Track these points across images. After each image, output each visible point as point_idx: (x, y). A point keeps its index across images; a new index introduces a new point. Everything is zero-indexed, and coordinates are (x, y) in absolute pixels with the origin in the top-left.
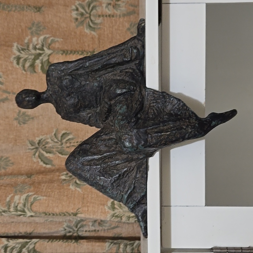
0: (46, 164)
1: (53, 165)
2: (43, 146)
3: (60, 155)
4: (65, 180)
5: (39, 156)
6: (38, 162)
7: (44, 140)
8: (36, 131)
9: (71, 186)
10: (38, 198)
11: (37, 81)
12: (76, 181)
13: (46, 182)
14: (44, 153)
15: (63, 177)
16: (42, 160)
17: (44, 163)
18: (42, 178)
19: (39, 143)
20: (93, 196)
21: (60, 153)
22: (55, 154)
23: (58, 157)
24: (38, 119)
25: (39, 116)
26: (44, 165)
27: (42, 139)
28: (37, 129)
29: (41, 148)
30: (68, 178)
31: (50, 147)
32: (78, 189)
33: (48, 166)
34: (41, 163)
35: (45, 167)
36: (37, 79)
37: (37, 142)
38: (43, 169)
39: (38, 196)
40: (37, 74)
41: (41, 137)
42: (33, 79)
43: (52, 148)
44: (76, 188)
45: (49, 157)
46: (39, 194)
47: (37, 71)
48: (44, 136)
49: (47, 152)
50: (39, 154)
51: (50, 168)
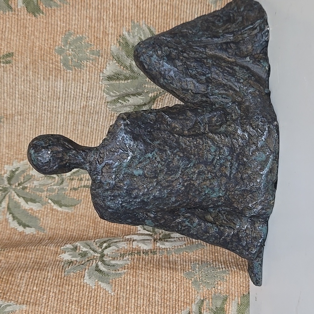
0: (25, 226)
1: (39, 228)
2: (19, 185)
3: (55, 207)
4: (71, 263)
5: (9, 208)
6: (6, 220)
7: (23, 172)
8: (4, 150)
9: (86, 277)
10: (8, 309)
11: (13, 29)
12: (97, 266)
13: (25, 268)
14: (21, 201)
15: (66, 257)
16: (14, 218)
17: (20, 223)
18: (17, 257)
19: (9, 179)
20: (140, 302)
21: (55, 202)
22: (44, 204)
23: (52, 210)
24: (11, 121)
25: (13, 116)
26: (21, 229)
27: (17, 169)
28: (6, 147)
29: (14, 190)
30: (78, 259)
31: (35, 189)
32: (103, 285)
33: (28, 231)
34: (14, 224)
35: (20, 233)
36: (13, 24)
38: (17, 237)
39: (6, 303)
40: (13, 12)
41: (16, 165)
42: (5, 25)
43: (38, 190)
44: (100, 283)
45: (32, 209)
46: (11, 298)
47: (13, 6)
48: (22, 162)
49: (27, 200)
50: (9, 203)
51: (33, 236)
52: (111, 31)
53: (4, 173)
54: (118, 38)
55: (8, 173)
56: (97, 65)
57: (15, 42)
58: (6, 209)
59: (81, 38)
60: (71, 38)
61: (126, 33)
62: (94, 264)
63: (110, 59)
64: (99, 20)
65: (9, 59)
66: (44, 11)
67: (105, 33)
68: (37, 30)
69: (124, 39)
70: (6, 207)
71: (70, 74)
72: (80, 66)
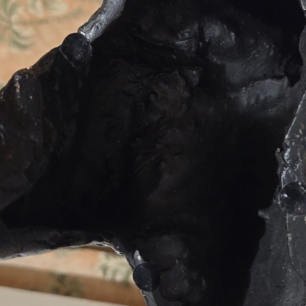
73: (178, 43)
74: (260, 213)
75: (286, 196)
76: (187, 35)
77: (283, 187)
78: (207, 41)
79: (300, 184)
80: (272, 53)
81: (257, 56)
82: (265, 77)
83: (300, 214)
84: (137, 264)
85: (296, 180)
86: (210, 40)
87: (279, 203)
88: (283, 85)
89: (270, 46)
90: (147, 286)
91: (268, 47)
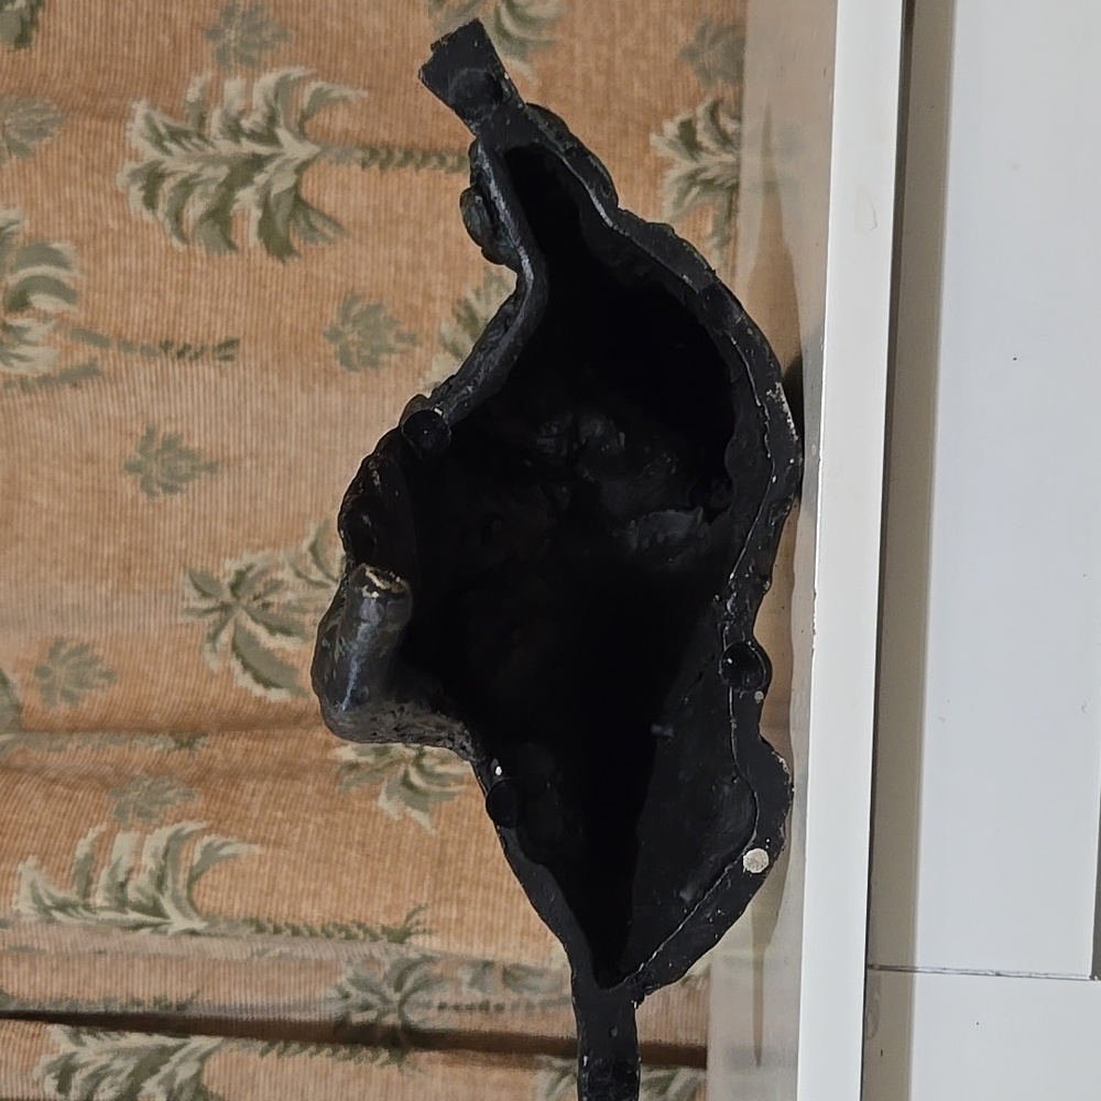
0: (267, 684)
1: (299, 692)
2: (255, 598)
4: (353, 766)
5: (234, 647)
6: (229, 671)
7: (263, 572)
8: (224, 528)
9: (383, 797)
10: (226, 851)
11: (239, 289)
12: (406, 775)
13: (261, 774)
14: (261, 632)
15: (347, 754)
16: (246, 666)
17: (258, 679)
18: (247, 751)
19: (234, 587)
22: (309, 638)
24: (237, 471)
25: (240, 459)
26: (258, 690)
27: (250, 568)
28: (228, 521)
29: (246, 609)
30: (370, 759)
31: (288, 607)
32: (415, 814)
33: (276, 696)
34: (245, 681)
35: (259, 700)
36: (240, 279)
37: (226, 581)
38: (250, 709)
39: (223, 840)
40: (240, 255)
41: (247, 558)
42: (222, 281)
43: (295, 609)
44: (409, 809)
45: (283, 650)
46: (232, 830)
47: (238, 242)
48: (261, 553)
49: (272, 630)
50: (235, 635)
51: (285, 706)
52: (438, 291)
53: (225, 576)
54: (456, 306)
55: (233, 574)
56: (410, 362)
57: (243, 317)
58: (230, 647)
59: (379, 307)
60: (356, 309)
61: (471, 297)
62: (401, 772)
63: (438, 352)
64: (416, 267)
65: (229, 352)
66: (302, 252)
67: (428, 297)
68: (288, 292)
69: (468, 308)
70: (230, 643)
71: (356, 379)
72: (375, 364)
73: (540, 441)
74: (656, 729)
75: (730, 661)
76: (555, 430)
77: (725, 649)
78: (583, 442)
79: (749, 643)
80: (673, 471)
81: (651, 473)
82: (663, 508)
83: (749, 688)
84: (494, 783)
85: (744, 639)
86: (587, 442)
87: (720, 672)
88: (696, 518)
89: (672, 459)
90: (508, 818)
91: (669, 460)
